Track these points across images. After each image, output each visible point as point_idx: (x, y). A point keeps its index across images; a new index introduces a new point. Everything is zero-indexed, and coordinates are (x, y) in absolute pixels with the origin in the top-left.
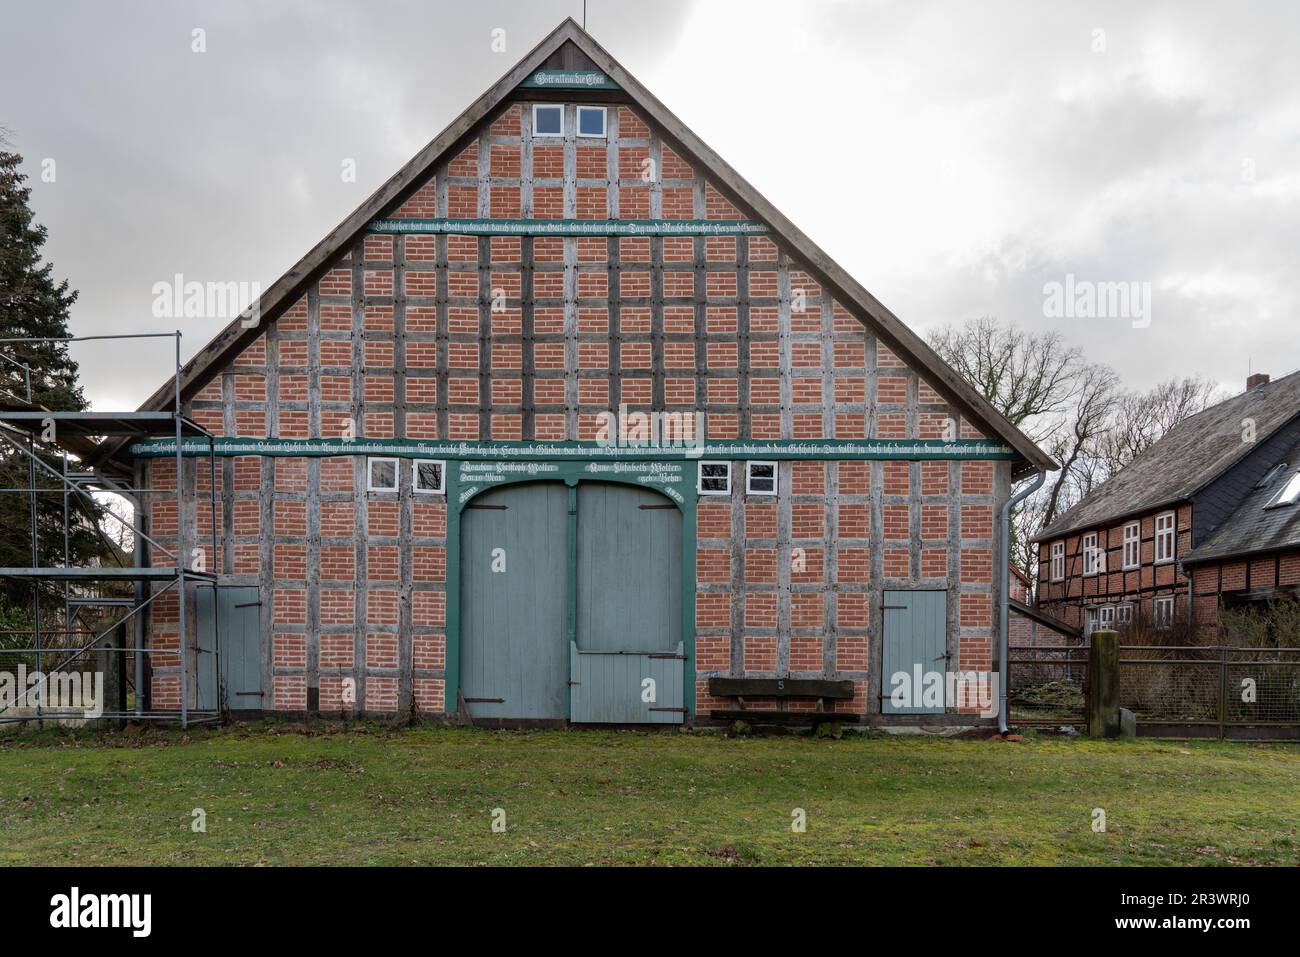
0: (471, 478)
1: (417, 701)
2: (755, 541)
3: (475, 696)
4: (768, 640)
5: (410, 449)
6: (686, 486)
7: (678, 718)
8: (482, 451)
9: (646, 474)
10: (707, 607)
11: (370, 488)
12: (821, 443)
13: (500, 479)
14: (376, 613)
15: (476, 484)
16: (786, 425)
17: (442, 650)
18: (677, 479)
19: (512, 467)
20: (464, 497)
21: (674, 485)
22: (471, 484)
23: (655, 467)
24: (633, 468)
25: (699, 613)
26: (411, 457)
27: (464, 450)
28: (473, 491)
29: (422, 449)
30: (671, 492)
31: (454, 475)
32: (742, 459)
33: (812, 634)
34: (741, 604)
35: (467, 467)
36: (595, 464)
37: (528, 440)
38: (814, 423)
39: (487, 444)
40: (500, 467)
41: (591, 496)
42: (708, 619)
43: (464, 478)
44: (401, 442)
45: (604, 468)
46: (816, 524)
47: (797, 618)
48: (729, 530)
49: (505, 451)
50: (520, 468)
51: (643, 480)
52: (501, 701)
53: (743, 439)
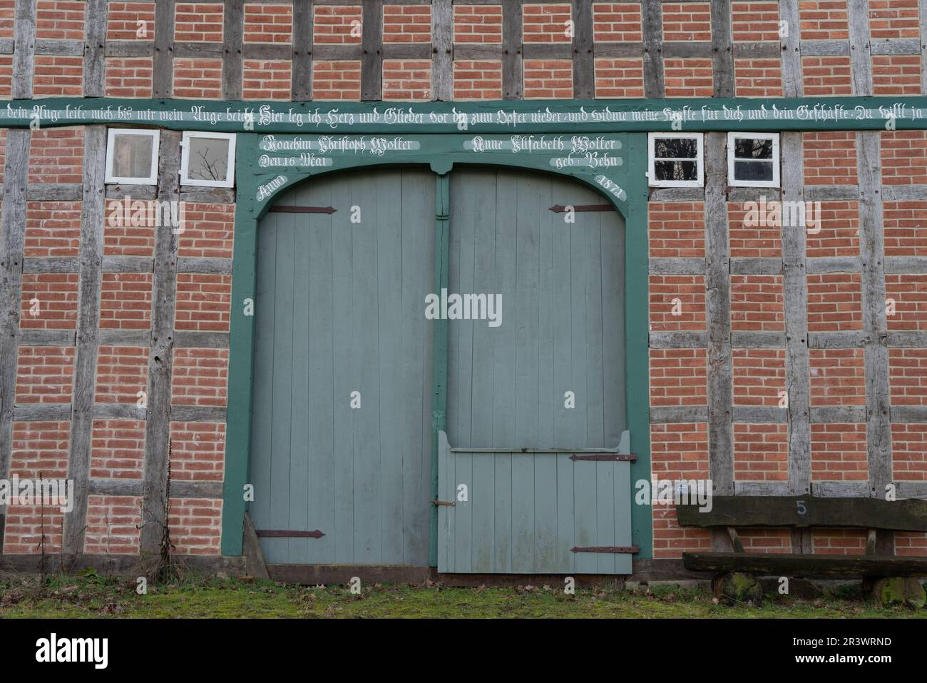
0: (277, 162)
1: (172, 537)
2: (747, 262)
3: (274, 527)
4: (773, 429)
5: (177, 116)
6: (630, 173)
7: (623, 564)
8: (296, 119)
9: (564, 154)
10: (668, 373)
11: (110, 179)
12: (849, 104)
13: (324, 163)
14: (110, 385)
15: (285, 171)
16: (791, 76)
17: (220, 448)
18: (613, 162)
19: (344, 144)
20: (265, 193)
21: (609, 172)
22: (276, 171)
23: (578, 143)
24: (542, 145)
25: (654, 383)
26: (179, 128)
27: (267, 117)
28: (280, 182)
29: (198, 115)
30: (605, 183)
31: (247, 157)
32: (720, 130)
33: (848, 418)
34: (727, 367)
35: (270, 144)
36: (480, 138)
37: (371, 101)
38: (837, 71)
39: (303, 106)
40: (325, 144)
41: (473, 191)
42: (670, 392)
43: (265, 162)
44: (163, 103)
45: (495, 145)
46: (847, 234)
47: (822, 392)
48: (701, 244)
49: (333, 119)
50: (358, 145)
51: (559, 164)
52: (318, 535)
53: (721, 97)
